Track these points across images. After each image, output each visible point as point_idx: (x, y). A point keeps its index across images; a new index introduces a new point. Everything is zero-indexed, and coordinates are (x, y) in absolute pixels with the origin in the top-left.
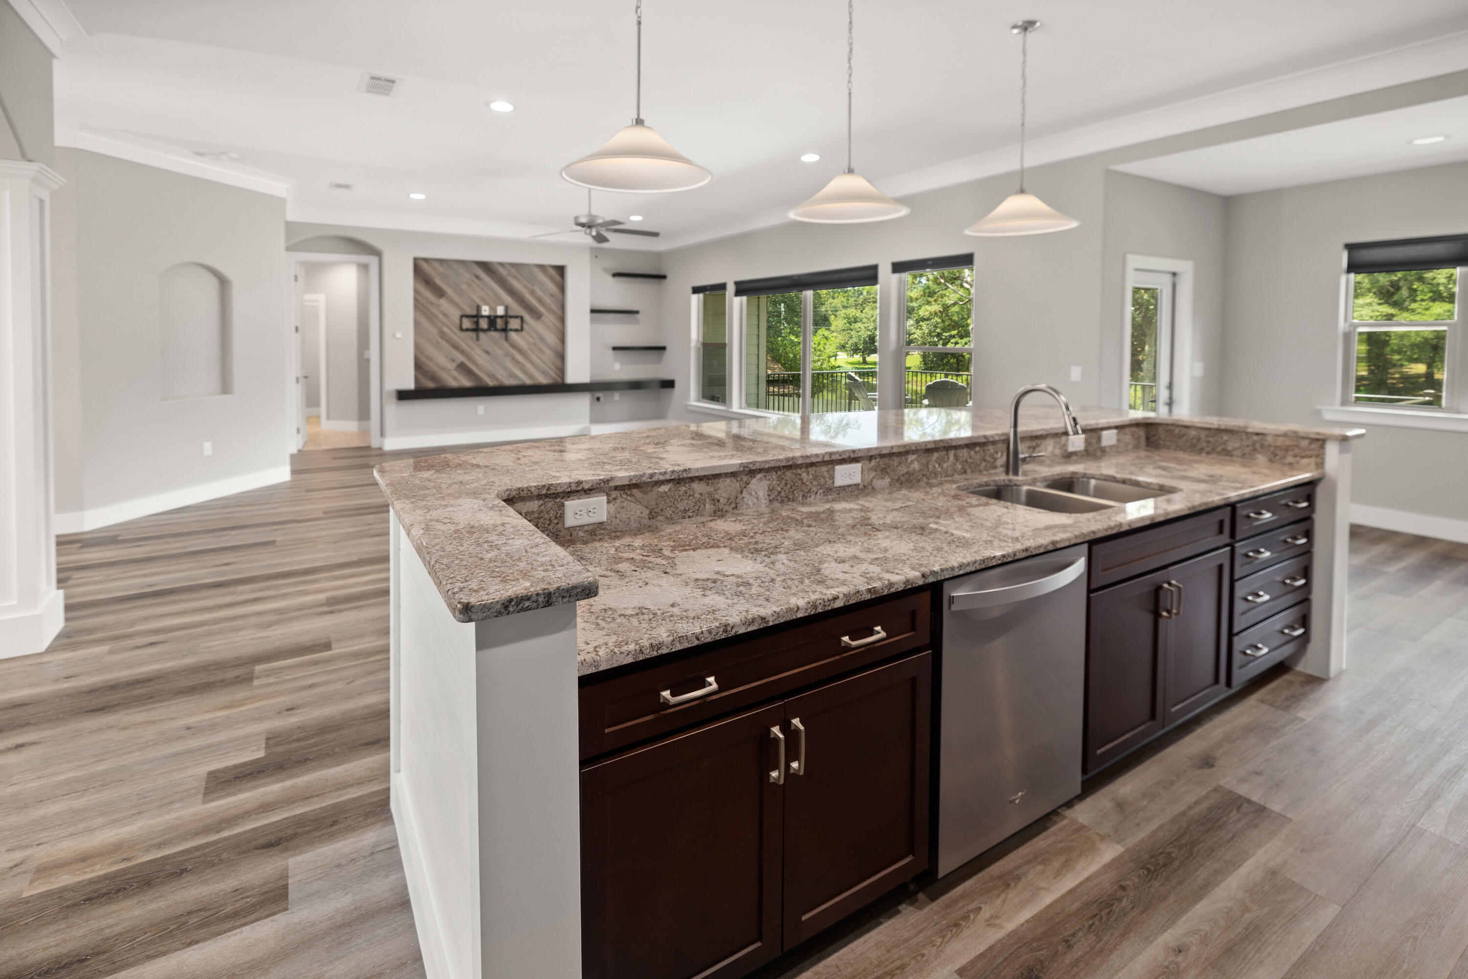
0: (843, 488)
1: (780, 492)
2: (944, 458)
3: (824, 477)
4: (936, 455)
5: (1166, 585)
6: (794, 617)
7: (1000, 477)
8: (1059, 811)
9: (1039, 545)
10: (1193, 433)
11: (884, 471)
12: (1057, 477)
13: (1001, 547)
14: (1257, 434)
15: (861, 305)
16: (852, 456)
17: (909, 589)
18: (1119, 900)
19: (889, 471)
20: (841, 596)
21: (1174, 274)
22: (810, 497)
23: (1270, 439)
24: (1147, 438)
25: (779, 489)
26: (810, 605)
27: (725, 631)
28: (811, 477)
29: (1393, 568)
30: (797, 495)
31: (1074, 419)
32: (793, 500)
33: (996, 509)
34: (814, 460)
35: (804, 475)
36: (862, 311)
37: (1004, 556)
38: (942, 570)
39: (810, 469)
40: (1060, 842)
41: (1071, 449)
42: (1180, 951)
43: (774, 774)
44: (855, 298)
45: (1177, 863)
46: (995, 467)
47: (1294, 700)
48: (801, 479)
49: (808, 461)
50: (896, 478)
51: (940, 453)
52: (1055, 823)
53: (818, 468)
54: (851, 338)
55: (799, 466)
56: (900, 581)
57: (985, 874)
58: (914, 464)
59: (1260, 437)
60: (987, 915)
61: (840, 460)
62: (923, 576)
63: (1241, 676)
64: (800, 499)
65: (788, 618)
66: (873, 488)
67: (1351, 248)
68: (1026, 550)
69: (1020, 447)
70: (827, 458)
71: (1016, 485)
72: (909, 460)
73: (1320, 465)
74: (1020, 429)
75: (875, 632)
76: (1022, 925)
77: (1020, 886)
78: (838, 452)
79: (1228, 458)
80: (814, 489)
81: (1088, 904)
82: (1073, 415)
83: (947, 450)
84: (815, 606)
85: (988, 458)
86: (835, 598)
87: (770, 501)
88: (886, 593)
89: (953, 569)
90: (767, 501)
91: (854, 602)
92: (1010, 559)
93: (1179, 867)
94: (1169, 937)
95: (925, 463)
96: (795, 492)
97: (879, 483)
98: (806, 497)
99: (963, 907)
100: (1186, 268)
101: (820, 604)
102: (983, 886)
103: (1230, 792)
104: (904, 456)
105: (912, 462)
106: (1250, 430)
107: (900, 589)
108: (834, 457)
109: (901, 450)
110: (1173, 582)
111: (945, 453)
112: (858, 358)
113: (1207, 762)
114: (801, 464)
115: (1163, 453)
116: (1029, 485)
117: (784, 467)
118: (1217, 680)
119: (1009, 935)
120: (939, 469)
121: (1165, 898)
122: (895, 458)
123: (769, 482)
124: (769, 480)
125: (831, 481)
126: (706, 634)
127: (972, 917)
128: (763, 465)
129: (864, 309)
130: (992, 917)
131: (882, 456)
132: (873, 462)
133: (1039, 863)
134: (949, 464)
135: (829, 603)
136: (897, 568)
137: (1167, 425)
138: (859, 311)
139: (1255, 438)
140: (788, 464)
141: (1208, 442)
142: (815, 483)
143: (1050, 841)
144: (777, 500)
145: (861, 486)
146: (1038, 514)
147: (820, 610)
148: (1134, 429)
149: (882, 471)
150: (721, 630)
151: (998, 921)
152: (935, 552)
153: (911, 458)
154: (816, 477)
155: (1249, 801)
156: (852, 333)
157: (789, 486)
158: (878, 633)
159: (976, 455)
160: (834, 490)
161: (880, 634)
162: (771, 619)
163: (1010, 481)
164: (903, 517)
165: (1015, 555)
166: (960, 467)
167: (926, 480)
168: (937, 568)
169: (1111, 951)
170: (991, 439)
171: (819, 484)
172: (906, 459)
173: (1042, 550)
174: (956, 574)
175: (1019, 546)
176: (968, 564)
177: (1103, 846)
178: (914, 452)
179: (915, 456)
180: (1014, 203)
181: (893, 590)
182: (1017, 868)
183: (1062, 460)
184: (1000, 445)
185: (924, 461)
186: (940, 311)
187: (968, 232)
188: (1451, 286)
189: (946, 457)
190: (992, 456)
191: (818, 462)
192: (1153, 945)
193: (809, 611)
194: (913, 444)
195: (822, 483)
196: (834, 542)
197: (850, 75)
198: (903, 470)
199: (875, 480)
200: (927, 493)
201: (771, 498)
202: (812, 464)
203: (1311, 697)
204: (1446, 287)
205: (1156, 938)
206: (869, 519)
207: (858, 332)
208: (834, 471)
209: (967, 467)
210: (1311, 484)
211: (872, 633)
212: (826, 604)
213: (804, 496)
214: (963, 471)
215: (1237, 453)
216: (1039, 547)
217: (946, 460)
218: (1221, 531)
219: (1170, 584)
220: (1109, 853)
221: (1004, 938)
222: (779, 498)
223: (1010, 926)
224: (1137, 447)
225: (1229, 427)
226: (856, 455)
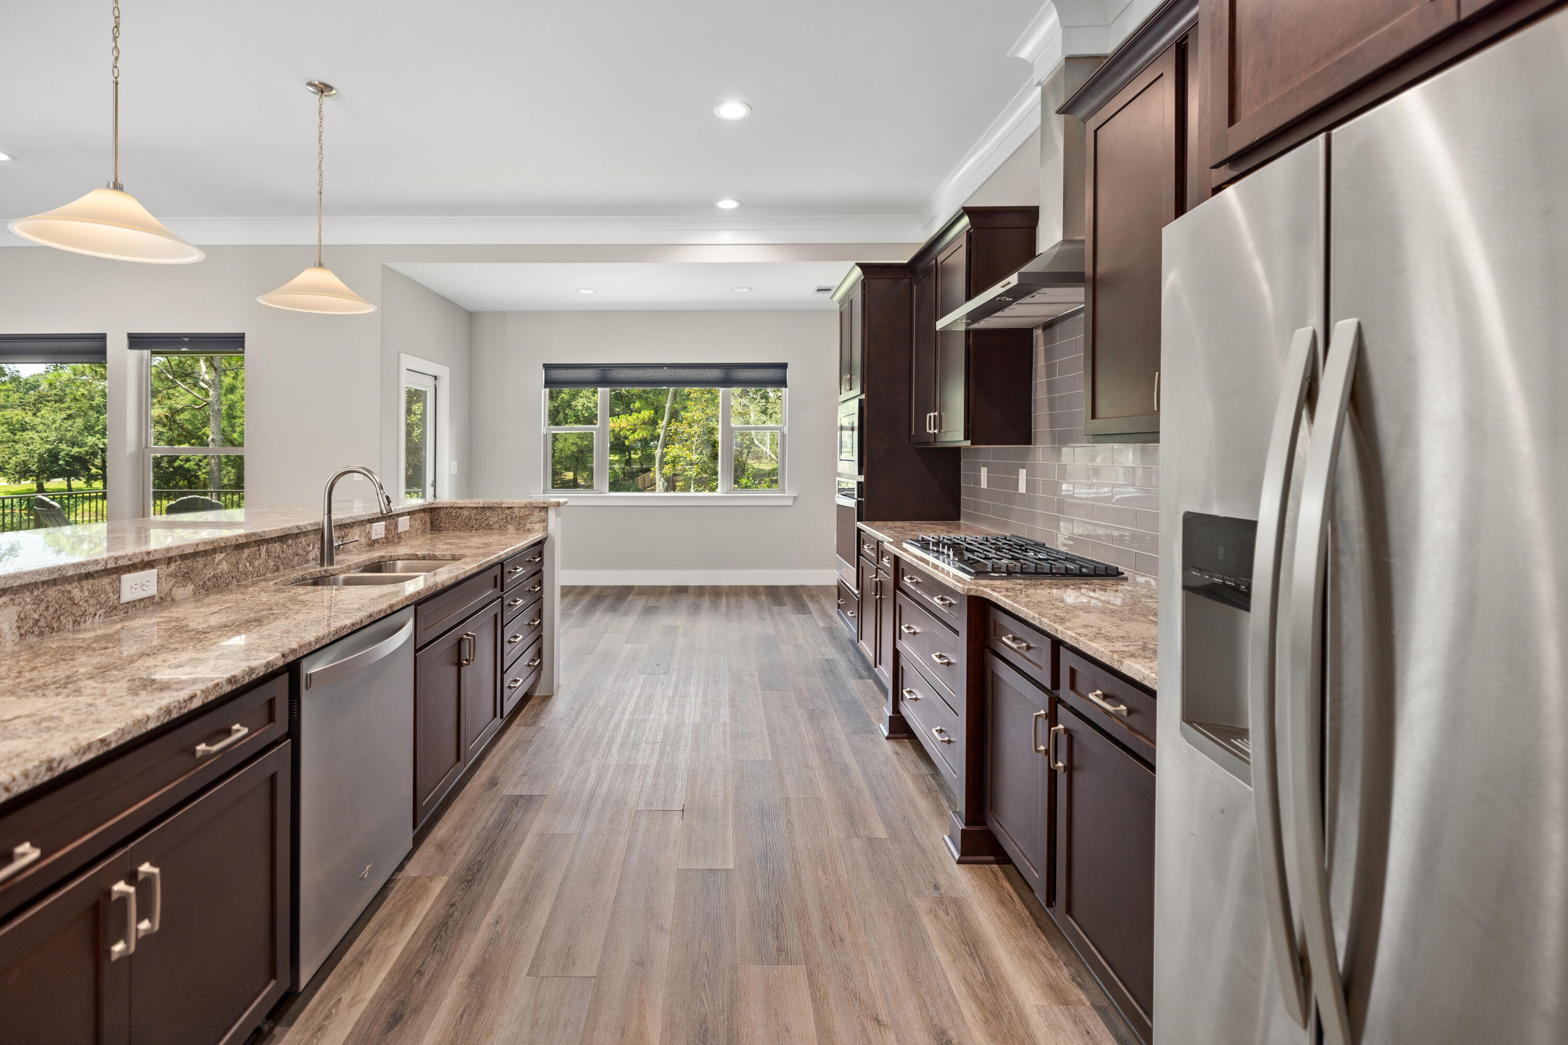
0: (133, 604)
1: (38, 620)
2: (255, 555)
3: (106, 593)
4: (246, 552)
5: (465, 636)
6: (144, 731)
7: (314, 569)
8: (393, 877)
9: (380, 609)
10: (466, 513)
11: (186, 577)
12: (367, 563)
13: (347, 617)
14: (509, 508)
15: (34, 404)
16: (146, 559)
17: (270, 673)
18: (451, 916)
19: (192, 575)
20: (199, 693)
21: (436, 378)
22: (85, 621)
23: (516, 510)
24: (432, 523)
25: (36, 616)
26: (162, 711)
27: (50, 769)
28: (86, 594)
29: (575, 611)
30: (64, 622)
31: (387, 497)
32: (59, 629)
33: (325, 592)
34: (92, 569)
35: (76, 593)
36: (34, 414)
37: (353, 625)
38: (301, 647)
39: (84, 582)
40: (400, 901)
41: (374, 537)
42: (497, 922)
43: (119, 947)
44: (21, 395)
45: (485, 864)
46: (307, 562)
47: (537, 716)
48: (71, 599)
49: (83, 571)
50: (201, 583)
51: (251, 550)
52: (392, 888)
53: (96, 581)
54: (16, 454)
55: (68, 580)
56: (260, 665)
57: (339, 968)
58: (222, 564)
59: (510, 510)
60: (348, 1000)
61: (129, 566)
62: (283, 656)
63: (509, 706)
64: (70, 626)
65: (136, 733)
66: (173, 600)
67: (547, 367)
68: (371, 616)
69: (335, 535)
70: (111, 565)
71: (332, 575)
72: (216, 561)
73: (545, 529)
74: (333, 517)
75: (232, 732)
76: (381, 986)
77: (372, 957)
78: (127, 555)
79: (490, 531)
80: (92, 610)
81: (429, 935)
82: (386, 494)
83: (259, 546)
84: (168, 711)
85: (300, 552)
86: (192, 697)
87: (21, 635)
88: (247, 681)
89: (310, 644)
90: (16, 637)
91: (213, 697)
92: (358, 627)
93: (487, 866)
94: (489, 918)
95: (235, 562)
96: (62, 618)
97: (180, 592)
98: (79, 623)
99: (324, 1008)
100: (443, 371)
101: (175, 707)
102: (340, 979)
103: (510, 796)
104: (211, 555)
105: (220, 562)
106: (504, 505)
107: (262, 674)
108: (121, 563)
109: (208, 547)
110: (469, 633)
111: (256, 548)
112: (28, 485)
113: (493, 783)
114: (72, 577)
115: (444, 533)
116: (344, 572)
117: (43, 583)
118: (495, 716)
119: (371, 1002)
120: (251, 569)
121: (482, 893)
122: (200, 559)
123: (19, 608)
124: (19, 605)
125: (116, 597)
126: (20, 780)
127: (334, 1011)
128: (10, 582)
129: (39, 410)
130: (353, 998)
131: (184, 557)
132: (173, 566)
133: (385, 928)
134: (260, 561)
135: (184, 704)
136: (252, 656)
137: (447, 508)
138: (30, 413)
139: (507, 511)
140: (51, 577)
141: (476, 520)
142: (92, 601)
143: (390, 906)
144: (33, 633)
145: (157, 599)
146: (368, 589)
147: (175, 715)
148: (422, 514)
149: (183, 576)
150: (44, 768)
151: (359, 998)
152: (285, 635)
153: (219, 557)
154: (93, 593)
155: (521, 796)
156: (17, 447)
157: (51, 610)
158: (238, 731)
159: (288, 550)
160: (120, 607)
161: (240, 731)
162: (114, 739)
163: (326, 571)
164: (229, 616)
165: (362, 622)
166: (272, 564)
167: (236, 583)
168: (294, 646)
169: (453, 955)
170: (304, 530)
171: (99, 603)
172: (213, 560)
173: (382, 615)
174: (313, 649)
175: (364, 614)
176: (324, 638)
177: (433, 884)
178: (222, 549)
179: (223, 555)
180: (311, 276)
181: (254, 676)
182: (367, 945)
183: (367, 549)
184: (312, 536)
185: (233, 560)
186: (167, 416)
187: (260, 300)
188: (584, 412)
189: (258, 553)
190: (304, 549)
191: (97, 572)
192: (480, 931)
193: (162, 719)
194: (222, 539)
195: (103, 601)
196: (154, 654)
197: (117, 58)
198: (209, 573)
199: (174, 589)
200: (243, 593)
201: (23, 632)
202: (88, 576)
203: (545, 710)
204: (582, 413)
205: (481, 925)
206: (187, 626)
207: (28, 445)
208: (120, 582)
209: (279, 563)
210: (541, 543)
211: (229, 733)
212: (183, 705)
213: (75, 622)
214: (275, 568)
215: (496, 526)
216: (380, 611)
217: (258, 557)
218: (496, 586)
219: (467, 635)
220: (437, 887)
221: (367, 1007)
222: (36, 629)
223: (370, 994)
224: (424, 532)
225: (490, 505)
226: (152, 558)
